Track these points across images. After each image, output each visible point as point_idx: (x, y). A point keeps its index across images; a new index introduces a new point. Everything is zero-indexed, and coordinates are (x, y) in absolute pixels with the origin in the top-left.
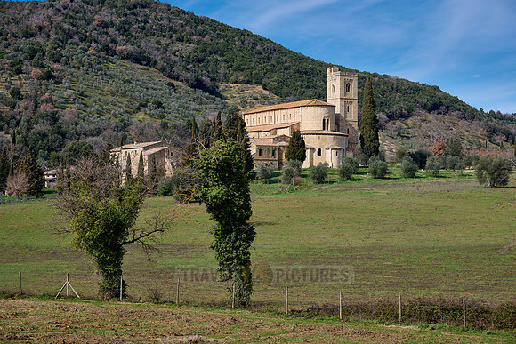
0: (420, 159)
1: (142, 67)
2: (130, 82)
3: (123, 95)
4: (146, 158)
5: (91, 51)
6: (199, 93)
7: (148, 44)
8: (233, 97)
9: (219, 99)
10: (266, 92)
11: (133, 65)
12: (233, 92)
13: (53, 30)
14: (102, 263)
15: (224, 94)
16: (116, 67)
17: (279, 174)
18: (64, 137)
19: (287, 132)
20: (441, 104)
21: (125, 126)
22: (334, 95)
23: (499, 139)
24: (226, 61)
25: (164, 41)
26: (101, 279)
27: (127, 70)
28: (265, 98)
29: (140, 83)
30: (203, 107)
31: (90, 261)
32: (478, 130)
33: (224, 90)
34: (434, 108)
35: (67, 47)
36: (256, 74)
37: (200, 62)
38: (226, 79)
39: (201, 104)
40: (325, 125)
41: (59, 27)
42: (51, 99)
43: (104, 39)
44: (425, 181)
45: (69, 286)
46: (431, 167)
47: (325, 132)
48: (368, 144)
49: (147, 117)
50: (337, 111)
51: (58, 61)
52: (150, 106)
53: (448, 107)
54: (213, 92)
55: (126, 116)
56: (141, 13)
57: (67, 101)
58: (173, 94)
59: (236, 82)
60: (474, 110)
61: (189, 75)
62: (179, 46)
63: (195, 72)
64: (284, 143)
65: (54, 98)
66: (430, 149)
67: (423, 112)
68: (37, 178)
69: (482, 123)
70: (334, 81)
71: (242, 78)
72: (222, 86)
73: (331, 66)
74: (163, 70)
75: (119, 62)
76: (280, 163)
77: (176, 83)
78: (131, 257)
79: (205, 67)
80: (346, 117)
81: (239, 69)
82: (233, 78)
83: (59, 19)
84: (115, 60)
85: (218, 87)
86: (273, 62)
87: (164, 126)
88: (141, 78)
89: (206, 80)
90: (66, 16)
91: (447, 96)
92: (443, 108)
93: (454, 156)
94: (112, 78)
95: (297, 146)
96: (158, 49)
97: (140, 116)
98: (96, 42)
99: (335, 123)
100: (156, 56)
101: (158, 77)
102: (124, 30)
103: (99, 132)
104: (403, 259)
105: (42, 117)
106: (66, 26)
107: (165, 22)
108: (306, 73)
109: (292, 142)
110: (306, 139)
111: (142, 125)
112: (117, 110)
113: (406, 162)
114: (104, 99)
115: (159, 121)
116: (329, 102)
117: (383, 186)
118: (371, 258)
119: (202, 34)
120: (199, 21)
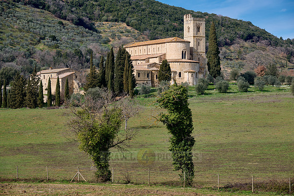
1: (39, 10)
2: (32, 22)
3: (28, 31)
4: (60, 80)
6: (81, 29)
8: (105, 31)
9: (95, 33)
10: (129, 28)
11: (33, 9)
12: (105, 28)
15: (99, 29)
16: (21, 10)
17: (154, 91)
19: (157, 61)
20: (254, 35)
21: (31, 54)
22: (189, 34)
24: (99, 5)
26: (96, 170)
27: (29, 12)
28: (129, 32)
29: (39, 22)
30: (84, 39)
32: (281, 54)
33: (98, 26)
34: (249, 37)
36: (122, 14)
37: (80, 6)
38: (99, 18)
39: (83, 37)
40: (183, 56)
46: (258, 84)
47: (184, 60)
48: (214, 69)
49: (46, 47)
50: (191, 45)
52: (48, 39)
53: (259, 37)
54: (91, 28)
55: (31, 47)
58: (63, 30)
59: (107, 21)
60: (277, 39)
61: (73, 16)
63: (77, 13)
64: (155, 68)
66: (255, 71)
67: (241, 41)
69: (283, 48)
70: (189, 24)
71: (111, 17)
72: (97, 24)
74: (54, 12)
75: (23, 7)
76: (153, 82)
77: (64, 22)
79: (85, 10)
80: (197, 49)
81: (109, 11)
82: (105, 18)
84: (20, 6)
85: (94, 24)
86: (133, 6)
87: (59, 54)
88: (39, 18)
89: (86, 19)
91: (257, 29)
92: (255, 38)
93: (273, 76)
94: (19, 19)
95: (165, 70)
97: (41, 46)
99: (190, 54)
100: (49, 2)
101: (51, 17)
103: (13, 59)
108: (157, 13)
109: (162, 68)
110: (171, 65)
111: (43, 53)
112: (24, 42)
113: (241, 81)
114: (14, 34)
115: (55, 50)
116: (185, 39)
117: (228, 99)
118: (237, 150)
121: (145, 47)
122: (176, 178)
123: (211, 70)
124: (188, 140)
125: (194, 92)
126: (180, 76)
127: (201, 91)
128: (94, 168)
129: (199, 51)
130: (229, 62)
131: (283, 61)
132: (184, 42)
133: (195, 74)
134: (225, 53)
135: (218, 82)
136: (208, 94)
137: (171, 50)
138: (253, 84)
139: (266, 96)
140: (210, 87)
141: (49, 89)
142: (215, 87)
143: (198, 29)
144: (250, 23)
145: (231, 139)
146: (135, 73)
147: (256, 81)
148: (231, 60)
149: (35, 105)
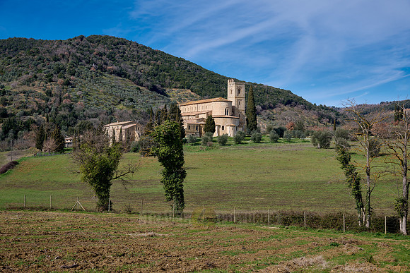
0: (280, 132)
1: (122, 78)
2: (115, 87)
3: (111, 95)
4: (123, 131)
5: (92, 69)
6: (154, 93)
7: (126, 65)
8: (173, 96)
9: (165, 97)
10: (193, 93)
11: (117, 77)
12: (174, 93)
13: (71, 57)
14: (98, 190)
15: (169, 94)
16: (107, 78)
17: (200, 140)
18: (77, 118)
19: (205, 116)
20: (292, 101)
21: (112, 112)
22: (231, 96)
23: (325, 121)
24: (170, 76)
25: (134, 64)
26: (98, 200)
27: (113, 80)
28: (192, 96)
29: (121, 88)
30: (157, 101)
31: (91, 189)
32: (313, 116)
33: (169, 92)
34: (289, 103)
35: (79, 67)
36: (187, 83)
37: (155, 76)
38: (170, 86)
39: (155, 100)
40: (226, 112)
41: (74, 55)
42: (69, 96)
43: (100, 62)
44: (283, 145)
45: (79, 204)
46: (286, 137)
47: (226, 116)
48: (251, 124)
49: (124, 107)
50: (233, 104)
51: (74, 75)
52: (126, 101)
53: (296, 103)
54: (163, 93)
55: (112, 107)
56: (122, 47)
57: (78, 97)
58: (140, 94)
59: (175, 88)
60: (311, 104)
61: (148, 83)
62: (143, 67)
63: (152, 81)
64: (203, 123)
65: (71, 96)
66: (286, 126)
67: (282, 105)
68: (61, 142)
69: (315, 112)
70: (232, 87)
71: (179, 85)
72: (167, 90)
73: (230, 79)
74: (134, 80)
75: (109, 75)
76: (201, 134)
77: (141, 88)
78: (115, 187)
79: (158, 79)
80: (238, 108)
81: (178, 80)
82: (174, 85)
83: (74, 51)
84: (106, 75)
85: (165, 90)
86: (197, 76)
87: (134, 112)
88: (121, 85)
89: (159, 86)
90: (78, 49)
91: (296, 96)
92: (293, 103)
93: (300, 131)
94: (104, 85)
95: (210, 124)
96: (131, 68)
97: (121, 106)
98: (95, 64)
99: (232, 111)
100: (130, 72)
101: (131, 84)
102: (111, 57)
103: (97, 116)
104: (270, 189)
105: (64, 107)
106: (78, 55)
107: (135, 53)
108: (215, 83)
109: (207, 122)
110: (216, 120)
111: (121, 112)
112: (107, 103)
113: (272, 133)
114: (100, 97)
115: (132, 109)
116: (228, 99)
117: (259, 147)
118: (252, 188)
119: (156, 60)
120: (155, 52)
121: (196, 105)
123: (249, 125)
124: (179, 172)
125: (233, 142)
126: (223, 129)
127: (238, 140)
128: (95, 197)
131: (315, 122)
132: (227, 101)
133: (235, 128)
135: (254, 134)
136: (243, 144)
137: (216, 108)
138: (282, 136)
139: (292, 146)
140: (247, 138)
141: (114, 137)
142: (251, 138)
143: (239, 91)
144: (289, 92)
147: (285, 134)
148: (273, 120)
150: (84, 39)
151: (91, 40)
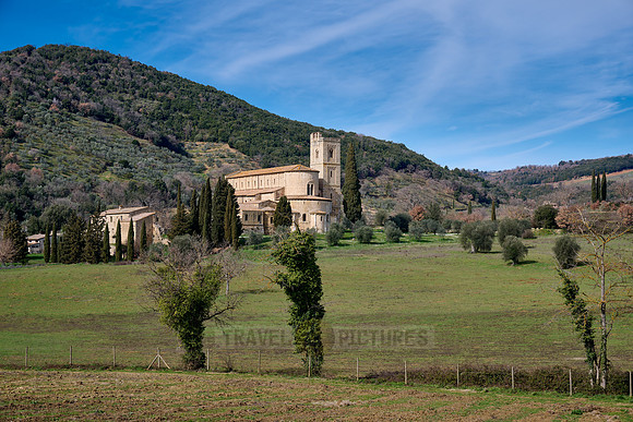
0: (402, 223)
1: (105, 124)
2: (95, 141)
3: (88, 154)
4: (135, 224)
5: (53, 108)
6: (165, 151)
7: (111, 100)
8: (199, 155)
9: (184, 157)
10: (233, 151)
11: (97, 122)
12: (199, 150)
13: (13, 86)
14: (186, 338)
15: (190, 152)
16: (80, 124)
17: (267, 240)
18: (32, 198)
19: (272, 197)
20: (408, 162)
21: (93, 186)
23: (466, 198)
24: (191, 119)
25: (127, 97)
27: (90, 127)
28: (233, 156)
29: (105, 141)
30: (169, 165)
32: (444, 189)
33: (190, 148)
34: (402, 166)
35: (28, 103)
36: (223, 132)
37: (164, 119)
38: (191, 137)
39: (167, 162)
40: (309, 191)
41: (18, 83)
42: (15, 158)
43: (65, 95)
45: (160, 358)
46: (413, 232)
47: (310, 197)
48: (352, 209)
49: (114, 177)
50: (321, 176)
51: (20, 118)
52: (117, 165)
53: (415, 166)
54: (179, 150)
55: (92, 176)
56: (103, 67)
57: (32, 160)
58: (139, 153)
59: (201, 140)
60: (440, 168)
61: (154, 133)
62: (142, 102)
63: (160, 129)
64: (269, 208)
65: (19, 157)
66: (410, 213)
67: (391, 171)
68: (22, 244)
69: (449, 182)
70: (317, 146)
71: (207, 136)
72: (187, 144)
74: (127, 127)
75: (82, 119)
76: (266, 227)
77: (140, 141)
79: (170, 124)
80: (329, 182)
81: (205, 127)
82: (199, 136)
83: (18, 74)
84: (77, 118)
85: (183, 145)
86: (239, 120)
87: (133, 186)
88: (104, 135)
89: (172, 138)
90: (25, 70)
91: (413, 154)
92: (410, 166)
93: (435, 221)
94: (76, 136)
95: (284, 212)
96: (122, 106)
97: (107, 175)
98: (57, 98)
99: (320, 188)
100: (120, 112)
101: (123, 134)
102: (85, 85)
103: (66, 193)
105: (8, 177)
106: (26, 81)
107: (127, 78)
108: (273, 131)
109: (279, 208)
110: (292, 203)
111: (110, 185)
112: (83, 170)
113: (389, 227)
114: (69, 158)
115: (127, 181)
116: (312, 167)
119: (166, 90)
120: (162, 76)
121: (255, 178)
122: (298, 365)
123: (349, 212)
124: (315, 309)
125: (324, 243)
126: (304, 219)
127: (334, 240)
128: (181, 349)
129: (331, 184)
130: (373, 200)
131: (449, 200)
132: (311, 171)
133: (325, 217)
134: (368, 187)
135: (358, 228)
136: (341, 244)
137: (292, 182)
138: (406, 231)
139: (425, 249)
140: (346, 235)
141: (118, 236)
142: (353, 235)
143: (331, 152)
144: (403, 146)
145: (376, 309)
146: (241, 215)
147: (410, 227)
148: (376, 197)
149: (98, 260)
150: (34, 53)
151: (47, 53)
